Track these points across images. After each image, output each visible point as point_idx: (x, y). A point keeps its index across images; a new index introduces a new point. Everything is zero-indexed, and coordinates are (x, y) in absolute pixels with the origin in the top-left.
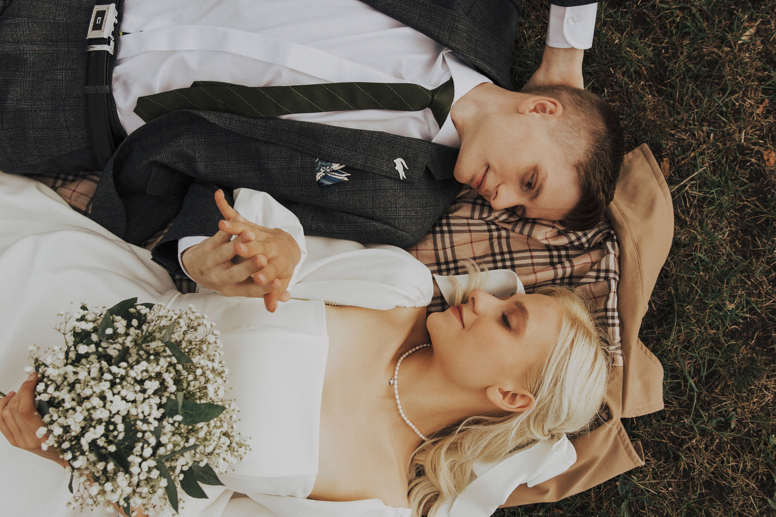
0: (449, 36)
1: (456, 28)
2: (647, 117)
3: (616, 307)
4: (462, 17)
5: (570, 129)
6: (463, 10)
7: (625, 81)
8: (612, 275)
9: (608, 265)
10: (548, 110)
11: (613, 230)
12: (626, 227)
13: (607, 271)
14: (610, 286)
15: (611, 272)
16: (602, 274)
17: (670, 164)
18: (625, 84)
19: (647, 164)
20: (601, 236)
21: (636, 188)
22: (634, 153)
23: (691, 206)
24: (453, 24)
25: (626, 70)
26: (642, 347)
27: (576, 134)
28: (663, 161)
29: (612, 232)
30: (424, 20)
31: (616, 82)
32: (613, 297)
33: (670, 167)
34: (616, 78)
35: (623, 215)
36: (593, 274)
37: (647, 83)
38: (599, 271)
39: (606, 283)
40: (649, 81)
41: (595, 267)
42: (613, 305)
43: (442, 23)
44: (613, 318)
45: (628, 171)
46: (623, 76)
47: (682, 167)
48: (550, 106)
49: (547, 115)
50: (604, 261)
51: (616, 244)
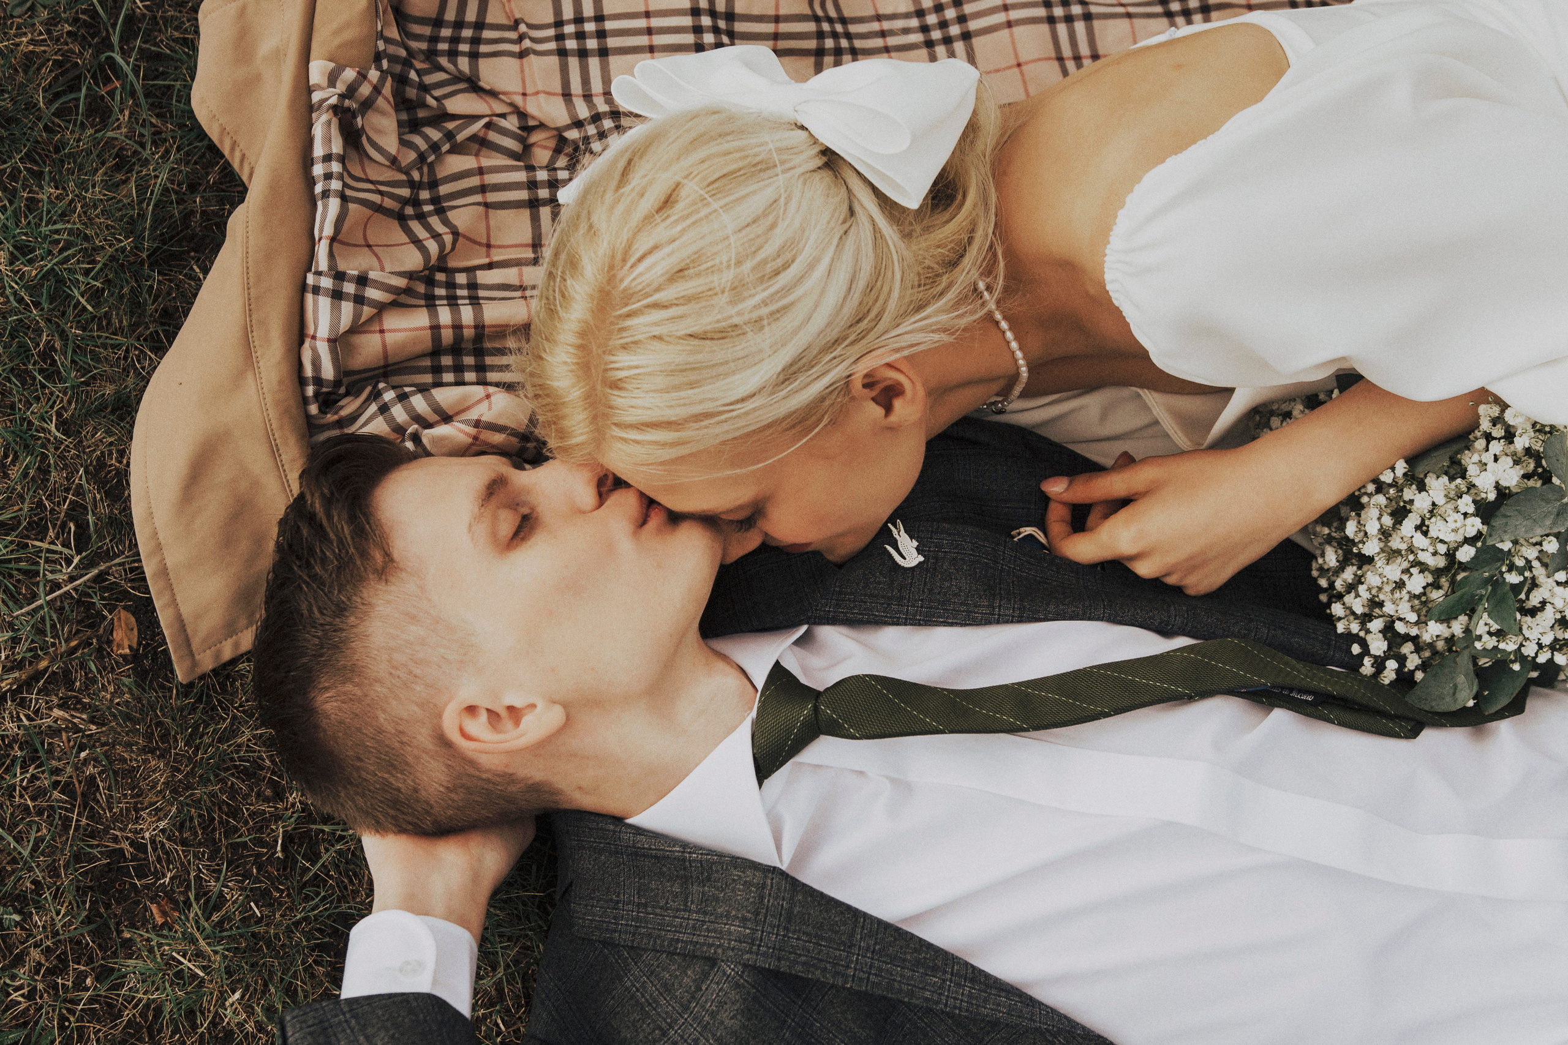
0: (762, 898)
1: (744, 919)
2: (166, 765)
3: (320, 204)
4: (731, 953)
5: (418, 672)
6: (724, 973)
7: (217, 880)
8: (326, 283)
9: (336, 310)
10: (483, 717)
11: (308, 417)
12: (273, 413)
13: (337, 295)
14: (331, 255)
15: (327, 289)
16: (349, 288)
17: (109, 642)
18: (219, 871)
19: (185, 616)
20: (342, 407)
21: (227, 541)
22: (218, 655)
23: (64, 525)
24: (754, 930)
25: (211, 915)
26: (242, 162)
27: (399, 658)
28: (130, 647)
29: (313, 409)
30: (836, 932)
31: (247, 875)
32: (325, 226)
33: (111, 633)
34: (242, 889)
35: (274, 452)
36: (372, 293)
37: (150, 880)
38: (359, 300)
39: (341, 267)
40: (147, 887)
41: (367, 311)
42: (325, 207)
43: (786, 929)
44: (328, 176)
45: (242, 598)
46: (221, 895)
47: (78, 631)
48: (478, 727)
49: (484, 703)
50: (346, 322)
51: (309, 372)
